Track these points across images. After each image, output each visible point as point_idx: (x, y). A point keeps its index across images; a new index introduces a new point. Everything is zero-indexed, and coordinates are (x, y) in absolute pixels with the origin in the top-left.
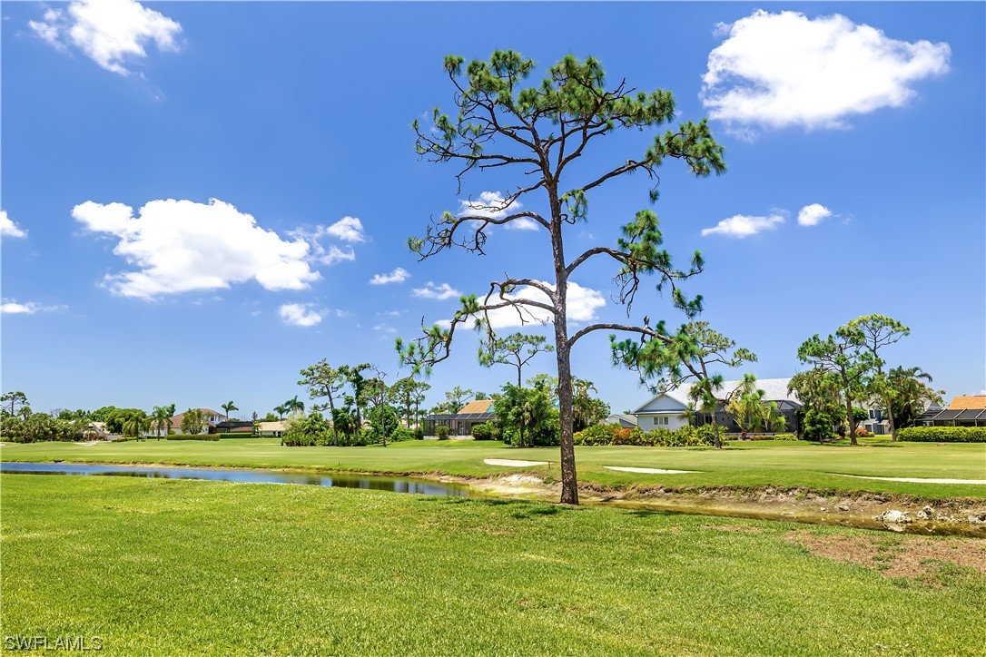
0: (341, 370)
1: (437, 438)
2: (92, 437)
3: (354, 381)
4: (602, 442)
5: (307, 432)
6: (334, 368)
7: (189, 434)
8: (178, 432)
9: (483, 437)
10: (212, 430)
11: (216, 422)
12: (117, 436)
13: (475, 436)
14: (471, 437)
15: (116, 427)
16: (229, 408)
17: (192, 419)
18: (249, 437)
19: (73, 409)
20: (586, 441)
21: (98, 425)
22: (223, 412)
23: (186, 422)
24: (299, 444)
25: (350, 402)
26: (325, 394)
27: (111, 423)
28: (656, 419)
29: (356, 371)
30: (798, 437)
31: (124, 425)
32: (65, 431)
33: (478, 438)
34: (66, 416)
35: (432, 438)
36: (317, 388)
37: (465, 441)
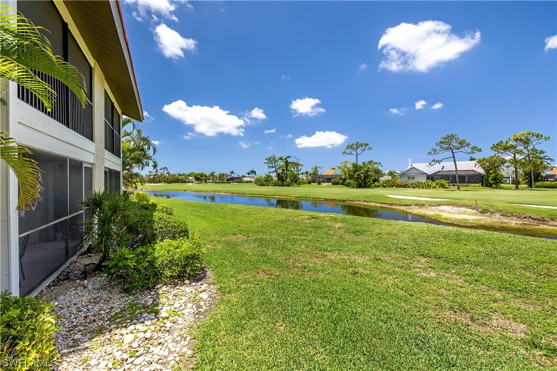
0: (280, 158)
1: (317, 184)
2: (189, 182)
3: (285, 162)
4: (390, 186)
5: (266, 181)
6: (277, 157)
7: (221, 181)
8: (217, 181)
9: (335, 184)
10: (228, 180)
11: (229, 177)
12: (197, 182)
13: (332, 183)
14: (331, 184)
15: (197, 179)
16: (232, 173)
17: (222, 176)
18: (240, 182)
19: (182, 173)
20: (383, 186)
21: (191, 178)
22: (230, 174)
23: (220, 177)
24: (263, 185)
25: (284, 170)
26: (273, 167)
27: (195, 177)
28: (409, 177)
29: (286, 159)
30: (482, 186)
31: (199, 178)
32: (182, 180)
33: (333, 184)
34: (180, 175)
35: (314, 184)
36: (270, 165)
37: (328, 185)
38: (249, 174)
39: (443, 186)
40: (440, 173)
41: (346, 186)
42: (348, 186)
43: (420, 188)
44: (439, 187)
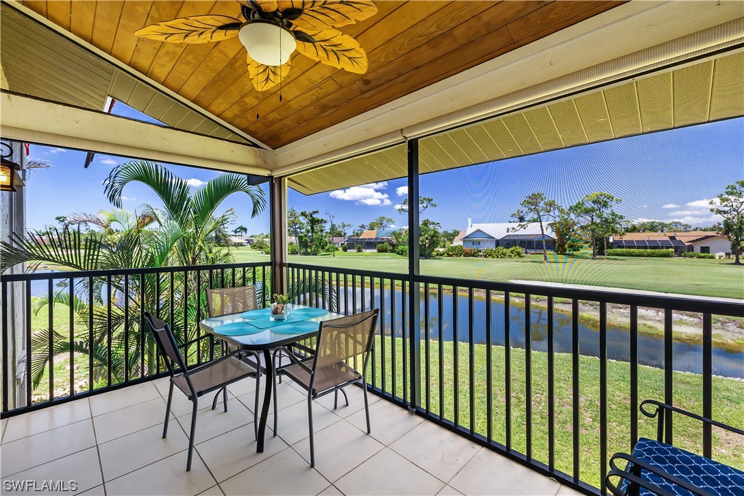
1: (356, 251)
3: (310, 220)
9: (383, 251)
13: (378, 250)
14: (375, 251)
28: (473, 242)
33: (380, 251)
35: (352, 251)
37: (372, 253)
38: (236, 232)
39: (519, 254)
40: (507, 238)
41: (398, 253)
42: (402, 254)
43: (494, 257)
44: (515, 256)
